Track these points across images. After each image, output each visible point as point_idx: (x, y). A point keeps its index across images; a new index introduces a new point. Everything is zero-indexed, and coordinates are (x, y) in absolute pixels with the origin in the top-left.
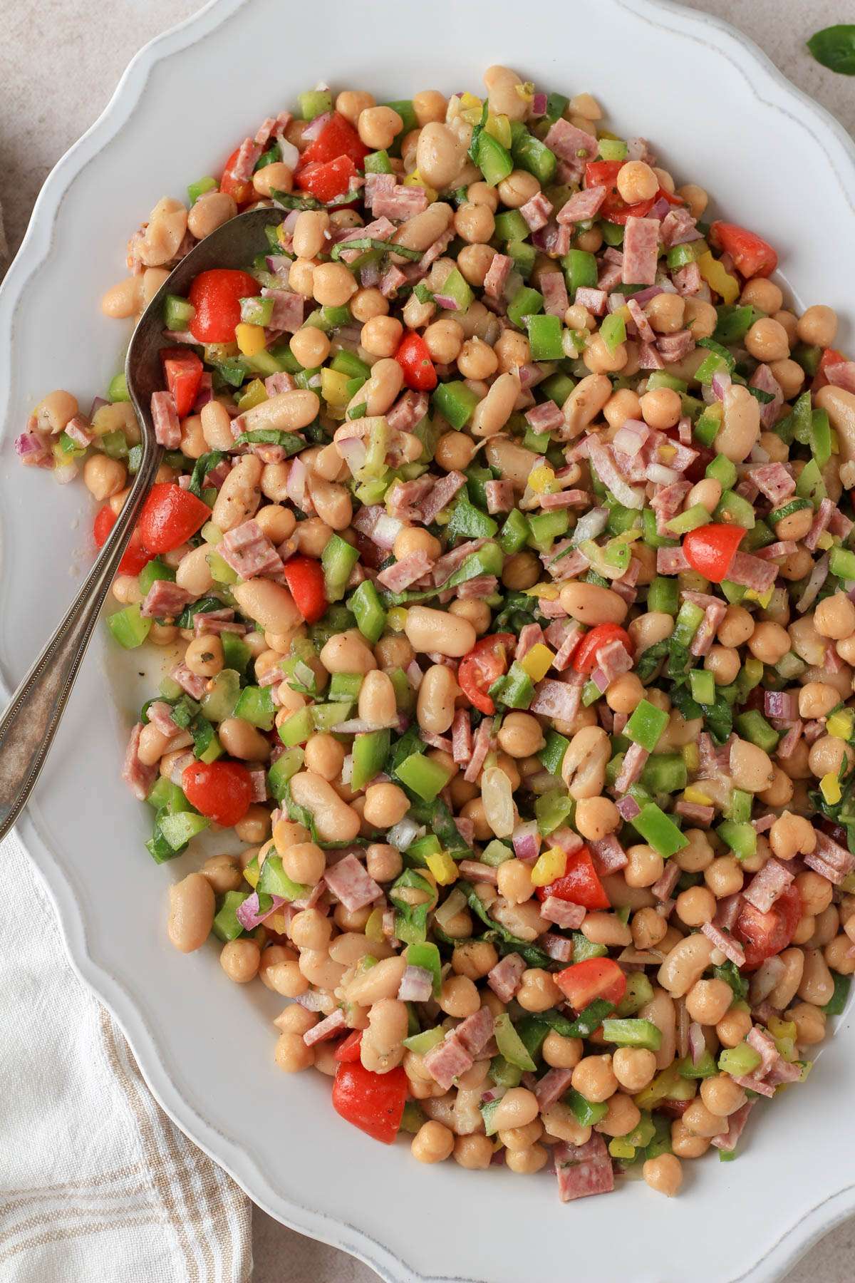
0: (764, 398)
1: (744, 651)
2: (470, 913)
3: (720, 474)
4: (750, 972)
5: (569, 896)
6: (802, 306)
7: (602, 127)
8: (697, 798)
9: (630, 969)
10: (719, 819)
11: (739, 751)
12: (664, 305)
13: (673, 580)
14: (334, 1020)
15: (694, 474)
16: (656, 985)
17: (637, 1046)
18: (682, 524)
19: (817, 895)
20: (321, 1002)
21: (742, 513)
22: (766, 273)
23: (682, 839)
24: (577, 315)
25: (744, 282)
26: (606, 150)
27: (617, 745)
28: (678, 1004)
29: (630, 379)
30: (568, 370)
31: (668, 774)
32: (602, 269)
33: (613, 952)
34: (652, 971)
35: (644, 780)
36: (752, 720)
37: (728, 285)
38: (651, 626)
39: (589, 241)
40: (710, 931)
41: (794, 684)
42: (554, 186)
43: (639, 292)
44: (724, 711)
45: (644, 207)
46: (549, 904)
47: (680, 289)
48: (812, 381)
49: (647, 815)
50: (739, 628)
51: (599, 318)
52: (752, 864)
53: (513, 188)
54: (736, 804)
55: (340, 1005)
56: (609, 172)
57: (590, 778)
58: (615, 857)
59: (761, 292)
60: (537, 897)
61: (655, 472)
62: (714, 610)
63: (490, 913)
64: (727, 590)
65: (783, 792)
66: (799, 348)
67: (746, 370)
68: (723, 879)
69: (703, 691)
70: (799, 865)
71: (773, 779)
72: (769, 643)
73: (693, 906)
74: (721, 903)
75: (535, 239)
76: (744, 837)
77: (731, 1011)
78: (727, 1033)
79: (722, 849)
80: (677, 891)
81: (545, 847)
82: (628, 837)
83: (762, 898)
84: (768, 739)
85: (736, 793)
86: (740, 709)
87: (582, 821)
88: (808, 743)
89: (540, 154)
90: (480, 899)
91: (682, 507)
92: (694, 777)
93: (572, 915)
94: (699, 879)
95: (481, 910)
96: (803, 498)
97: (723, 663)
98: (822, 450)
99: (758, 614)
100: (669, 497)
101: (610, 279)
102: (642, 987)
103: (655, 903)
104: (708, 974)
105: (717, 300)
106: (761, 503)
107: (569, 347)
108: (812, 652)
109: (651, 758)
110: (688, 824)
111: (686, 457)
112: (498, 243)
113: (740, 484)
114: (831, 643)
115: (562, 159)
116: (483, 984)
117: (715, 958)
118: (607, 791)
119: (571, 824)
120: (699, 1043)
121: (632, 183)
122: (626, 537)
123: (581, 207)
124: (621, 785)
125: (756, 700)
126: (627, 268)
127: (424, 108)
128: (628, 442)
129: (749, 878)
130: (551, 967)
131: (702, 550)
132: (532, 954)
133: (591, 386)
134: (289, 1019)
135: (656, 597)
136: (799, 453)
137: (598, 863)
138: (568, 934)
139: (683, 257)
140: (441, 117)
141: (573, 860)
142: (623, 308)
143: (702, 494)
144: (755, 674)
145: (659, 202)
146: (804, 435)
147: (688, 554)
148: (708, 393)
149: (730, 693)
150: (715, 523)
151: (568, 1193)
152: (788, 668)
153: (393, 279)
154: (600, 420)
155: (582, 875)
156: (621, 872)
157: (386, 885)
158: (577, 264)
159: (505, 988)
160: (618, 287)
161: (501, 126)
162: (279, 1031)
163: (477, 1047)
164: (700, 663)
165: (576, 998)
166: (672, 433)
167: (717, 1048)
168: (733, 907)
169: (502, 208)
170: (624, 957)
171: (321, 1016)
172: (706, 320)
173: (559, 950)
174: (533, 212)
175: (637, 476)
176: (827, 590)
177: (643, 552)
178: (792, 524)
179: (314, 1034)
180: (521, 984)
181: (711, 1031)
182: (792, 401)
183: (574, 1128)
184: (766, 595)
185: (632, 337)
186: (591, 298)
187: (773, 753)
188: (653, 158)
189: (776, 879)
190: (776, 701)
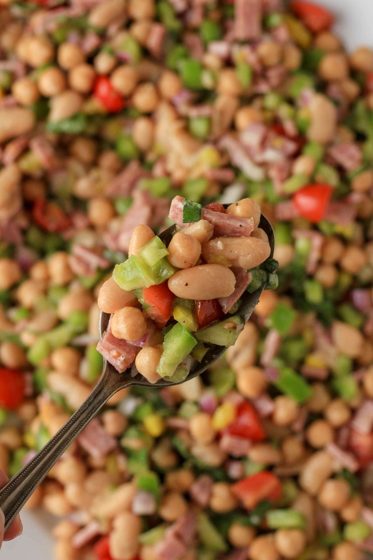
0: (336, 103)
1: (338, 266)
2: (175, 451)
3: (312, 152)
4: (359, 474)
5: (239, 432)
8: (315, 363)
9: (282, 479)
10: (331, 377)
11: (340, 330)
12: (267, 49)
13: (289, 224)
14: (92, 529)
15: (296, 155)
16: (300, 488)
17: (290, 529)
18: (292, 185)
20: (82, 517)
21: (330, 176)
23: (308, 391)
24: (211, 60)
25: (314, 34)
27: (262, 333)
28: (315, 499)
29: (248, 99)
31: (295, 350)
32: (224, 31)
33: (270, 468)
34: (296, 478)
35: (281, 354)
36: (346, 311)
39: (215, 15)
40: (333, 450)
41: (369, 285)
43: (251, 42)
44: (328, 307)
46: (227, 442)
47: (275, 40)
48: (364, 92)
49: (285, 377)
50: (335, 250)
52: (355, 402)
54: (340, 365)
55: (96, 519)
57: (246, 356)
58: (266, 406)
59: (326, 41)
60: (217, 437)
61: (270, 155)
62: (317, 241)
63: (189, 450)
64: (324, 226)
66: (354, 73)
69: (314, 294)
71: (363, 347)
72: (352, 260)
73: (319, 434)
74: (337, 431)
75: (181, 16)
76: (348, 385)
77: (349, 500)
78: (348, 514)
79: (334, 395)
80: (308, 425)
81: (220, 403)
82: (273, 392)
83: (363, 425)
84: (357, 321)
85: (339, 357)
86: (338, 303)
90: (181, 443)
91: (290, 175)
92: (312, 349)
93: (241, 447)
94: (321, 416)
95: (182, 448)
99: (344, 241)
100: (281, 170)
101: (231, 36)
102: (290, 490)
103: (294, 434)
104: (333, 476)
105: (299, 46)
106: (341, 170)
107: (207, 81)
109: (284, 341)
110: (311, 381)
111: (291, 147)
112: (157, 19)
113: (326, 159)
116: (188, 497)
117: (337, 466)
118: (257, 363)
119: (235, 388)
120: (331, 522)
122: (257, 197)
124: (266, 359)
125: (347, 297)
126: (239, 29)
128: (251, 137)
129: (353, 412)
130: (230, 481)
131: (306, 202)
132: (219, 474)
133: (226, 102)
134: (63, 530)
136: (360, 137)
137: (256, 412)
138: (242, 459)
139: (275, 19)
141: (239, 410)
142: (241, 54)
143: (302, 166)
144: (346, 280)
146: (362, 125)
147: (298, 206)
148: (299, 102)
149: (331, 295)
150: (312, 185)
153: (91, 42)
154: (233, 127)
155: (247, 420)
156: (270, 417)
157: (119, 437)
158: (207, 30)
159: (201, 497)
160: (237, 41)
162: (56, 539)
163: (188, 537)
164: (311, 277)
165: (249, 500)
167: (342, 524)
168: (344, 433)
170: (279, 471)
171: (81, 527)
172: (294, 58)
173: (235, 470)
174: (178, 1)
175: (259, 158)
179: (81, 538)
180: (211, 495)
181: (337, 514)
182: (352, 106)
184: (348, 228)
186: (220, 48)
187: (362, 330)
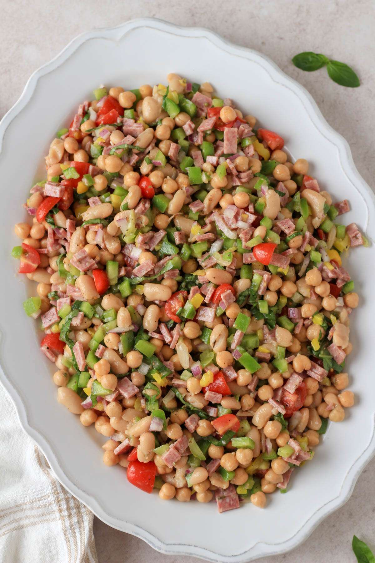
0: (282, 194)
1: (279, 293)
2: (177, 399)
3: (266, 224)
4: (288, 417)
5: (216, 390)
6: (295, 160)
7: (213, 94)
8: (264, 350)
9: (241, 419)
10: (273, 358)
11: (279, 331)
12: (241, 160)
13: (250, 266)
14: (125, 443)
15: (255, 225)
16: (252, 425)
17: (245, 448)
18: (252, 243)
19: (313, 386)
20: (120, 437)
21: (275, 238)
22: (280, 147)
23: (259, 366)
24: (207, 166)
25: (272, 151)
26: (215, 103)
27: (231, 331)
28: (261, 431)
29: (228, 190)
30: (204, 188)
31: (252, 342)
32: (216, 149)
33: (234, 412)
34: (250, 419)
35: (242, 344)
36: (284, 319)
37: (265, 153)
38: (242, 284)
39: (210, 138)
40: (271, 402)
41: (299, 305)
42: (196, 118)
43: (231, 156)
44: (272, 316)
45: (231, 124)
46: (207, 394)
47: (247, 154)
48: (300, 188)
49: (245, 357)
50: (276, 283)
51: (215, 167)
52: (286, 375)
53: (180, 119)
54: (279, 352)
55: (127, 437)
56: (217, 111)
57: (221, 344)
58: (232, 374)
59: (278, 155)
60: (202, 392)
61: (240, 224)
62: (266, 276)
63: (185, 399)
64: (271, 268)
65: (297, 347)
66: (294, 175)
67: (274, 184)
68: (275, 381)
69: (263, 308)
70: (305, 374)
71: (292, 341)
72: (288, 289)
73: (264, 393)
74: (275, 391)
75: (189, 138)
76: (283, 364)
77: (281, 433)
78: (280, 442)
79: (275, 370)
80: (258, 387)
81: (204, 372)
82: (237, 366)
83: (291, 388)
84: (290, 326)
85: (278, 347)
86: (278, 315)
87: (219, 361)
88: (305, 327)
89: (190, 106)
90: (180, 394)
91: (252, 237)
92: (262, 342)
93: (216, 398)
94: (266, 382)
95: (181, 398)
96: (298, 232)
97: (271, 297)
98: (305, 214)
99: (284, 278)
100: (246, 234)
101: (219, 152)
102: (246, 425)
103: (249, 392)
104: (272, 419)
105: (261, 159)
106: (282, 235)
107: (204, 179)
108: (305, 292)
109: (245, 336)
110: (261, 361)
111: (252, 218)
112: (173, 139)
113: (274, 228)
114: (313, 288)
115: (199, 107)
116: (183, 427)
117: (274, 412)
118: (228, 348)
119: (214, 363)
120: (270, 446)
121: (226, 115)
122: (231, 249)
123: (207, 125)
124: (233, 346)
125: (285, 312)
126: (225, 147)
127: (144, 91)
128: (229, 213)
129: (286, 381)
130: (209, 419)
131: (260, 253)
132: (202, 414)
133: (214, 193)
134: (108, 445)
135: (244, 273)
136: (296, 215)
137: (226, 377)
138: (216, 405)
139: (247, 142)
140: (151, 94)
141: (216, 376)
142: (225, 163)
143: (259, 232)
144: (284, 301)
145: (236, 122)
146: (298, 208)
147: (255, 255)
148: (259, 194)
149: (274, 309)
150: (264, 243)
151: (221, 509)
152: (296, 298)
153: (135, 159)
154: (218, 206)
155: (220, 382)
156: (235, 380)
157: (141, 388)
158: (206, 148)
159: (191, 427)
160: (223, 155)
161: (174, 95)
162: (104, 450)
163: (182, 451)
164: (262, 298)
165: (220, 430)
166: (246, 209)
167: (276, 447)
168: (280, 392)
169: (176, 127)
170: (238, 414)
171: (120, 443)
172: (257, 166)
173: (212, 412)
174: (188, 128)
175: (233, 226)
176: (310, 266)
177: (237, 255)
178: (295, 242)
179: (118, 450)
180: (197, 426)
181: (274, 441)
182: (292, 196)
183: (222, 482)
184: (286, 270)
185: (229, 174)
186: (212, 159)
187: (293, 332)
188: (234, 105)
189: (296, 380)
190: (293, 312)
